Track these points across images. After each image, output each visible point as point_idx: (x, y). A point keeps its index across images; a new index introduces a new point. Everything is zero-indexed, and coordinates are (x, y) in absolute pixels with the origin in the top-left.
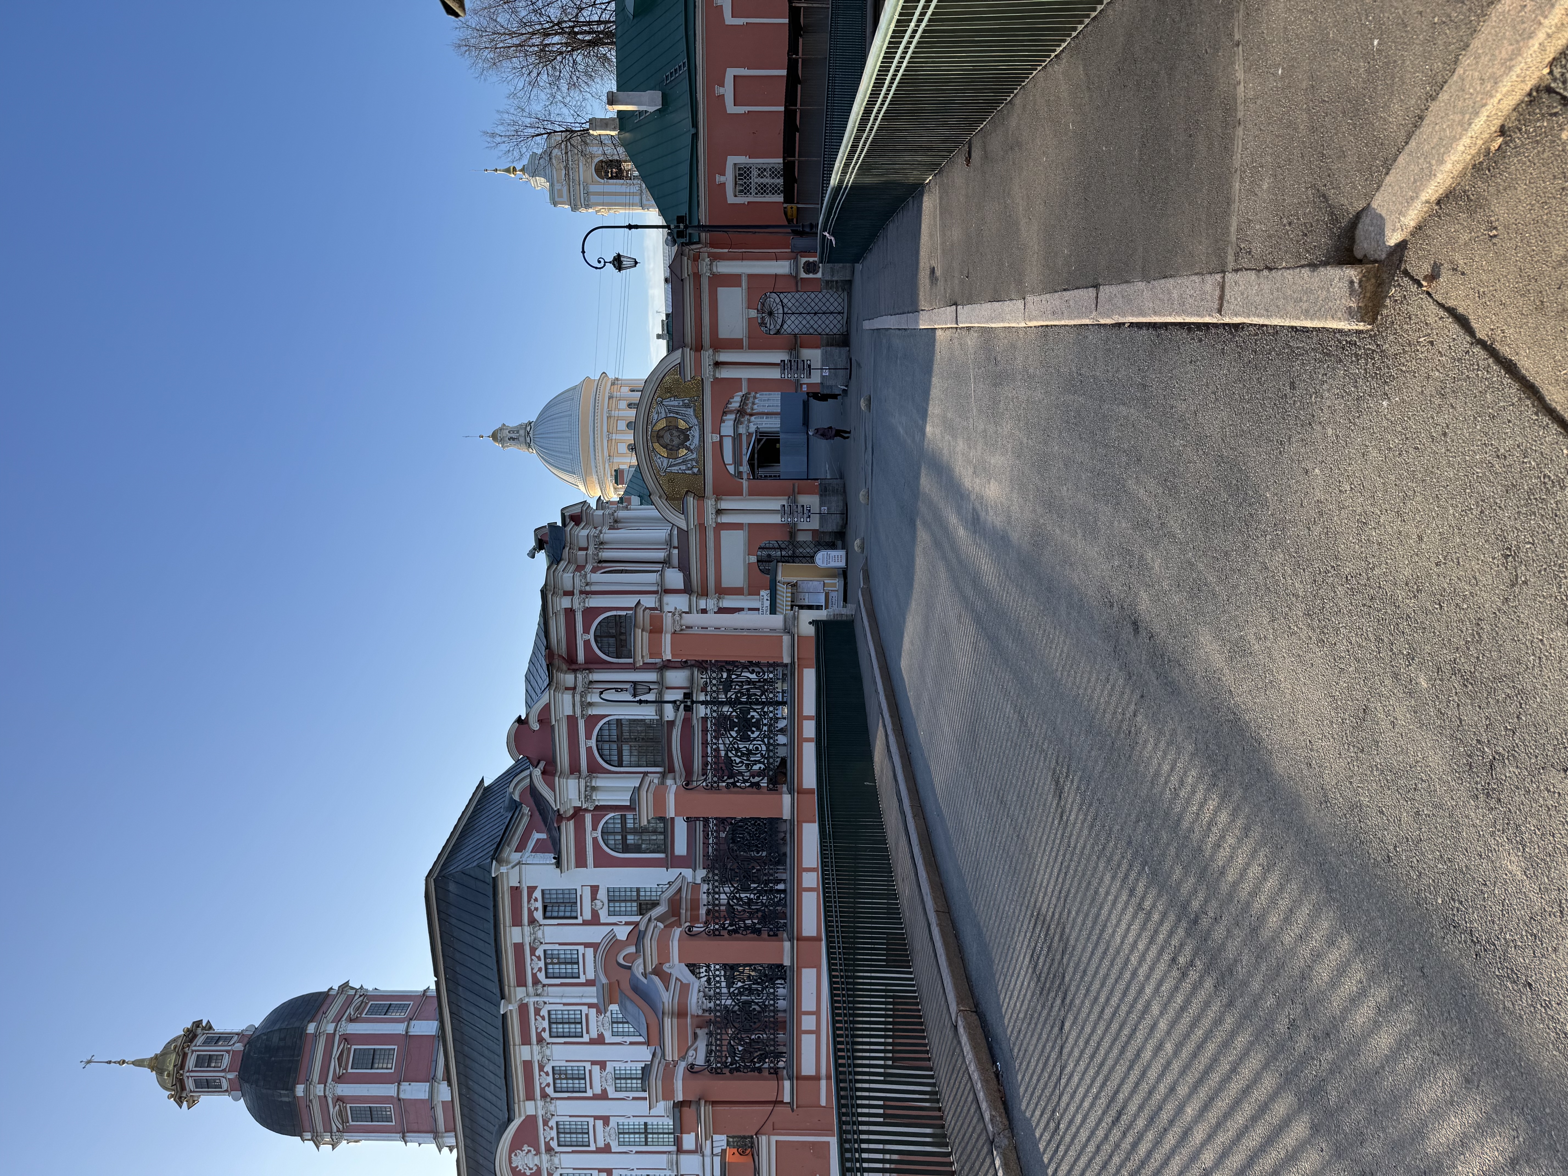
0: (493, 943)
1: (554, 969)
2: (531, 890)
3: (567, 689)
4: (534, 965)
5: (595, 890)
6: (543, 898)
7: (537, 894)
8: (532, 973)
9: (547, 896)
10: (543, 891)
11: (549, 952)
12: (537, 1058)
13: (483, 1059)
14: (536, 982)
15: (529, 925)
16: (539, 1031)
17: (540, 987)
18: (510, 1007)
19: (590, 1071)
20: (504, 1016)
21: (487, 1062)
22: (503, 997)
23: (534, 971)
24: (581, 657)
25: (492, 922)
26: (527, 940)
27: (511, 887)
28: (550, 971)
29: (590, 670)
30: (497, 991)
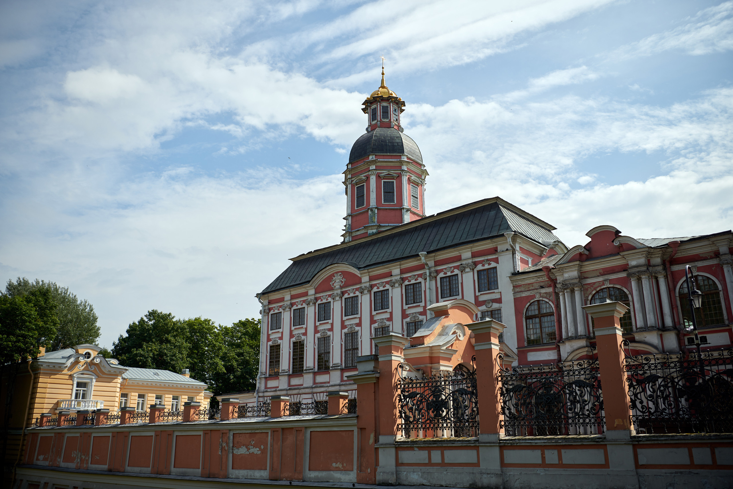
0: (461, 241)
1: (446, 283)
2: (496, 261)
3: (649, 261)
4: (447, 270)
5: (499, 301)
6: (491, 268)
7: (493, 265)
8: (443, 269)
9: (492, 271)
10: (496, 268)
11: (456, 278)
12: (393, 279)
13: (391, 249)
14: (438, 272)
15: (473, 262)
16: (409, 278)
17: (435, 274)
18: (423, 258)
19: (386, 312)
20: (418, 255)
21: (390, 251)
22: (428, 253)
23: (444, 270)
24: (676, 268)
25: (474, 239)
26: (464, 262)
27: (497, 247)
28: (445, 280)
29: (666, 277)
30: (432, 249)
